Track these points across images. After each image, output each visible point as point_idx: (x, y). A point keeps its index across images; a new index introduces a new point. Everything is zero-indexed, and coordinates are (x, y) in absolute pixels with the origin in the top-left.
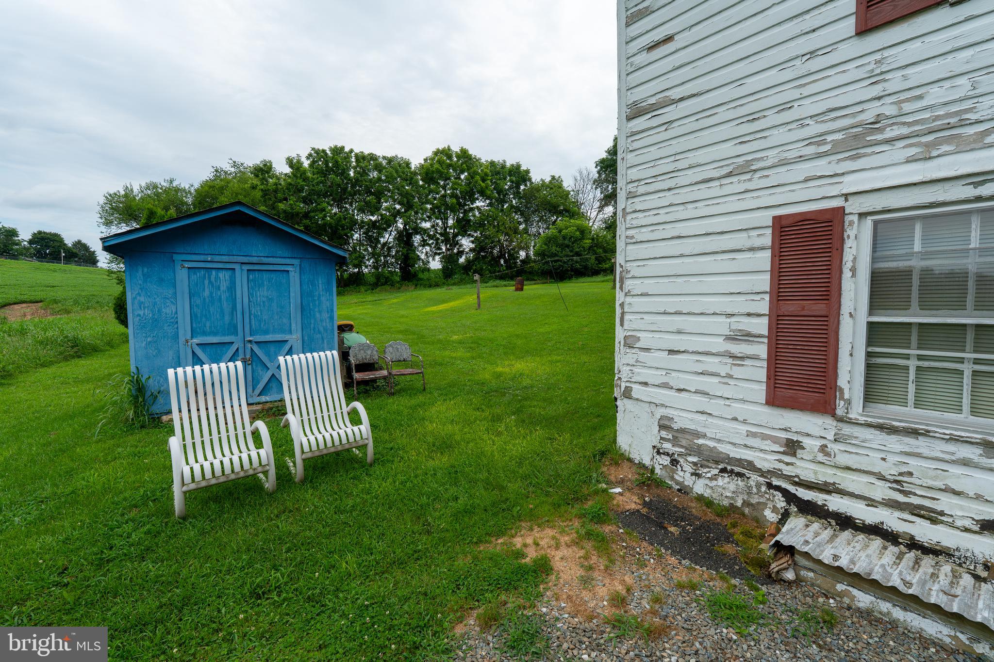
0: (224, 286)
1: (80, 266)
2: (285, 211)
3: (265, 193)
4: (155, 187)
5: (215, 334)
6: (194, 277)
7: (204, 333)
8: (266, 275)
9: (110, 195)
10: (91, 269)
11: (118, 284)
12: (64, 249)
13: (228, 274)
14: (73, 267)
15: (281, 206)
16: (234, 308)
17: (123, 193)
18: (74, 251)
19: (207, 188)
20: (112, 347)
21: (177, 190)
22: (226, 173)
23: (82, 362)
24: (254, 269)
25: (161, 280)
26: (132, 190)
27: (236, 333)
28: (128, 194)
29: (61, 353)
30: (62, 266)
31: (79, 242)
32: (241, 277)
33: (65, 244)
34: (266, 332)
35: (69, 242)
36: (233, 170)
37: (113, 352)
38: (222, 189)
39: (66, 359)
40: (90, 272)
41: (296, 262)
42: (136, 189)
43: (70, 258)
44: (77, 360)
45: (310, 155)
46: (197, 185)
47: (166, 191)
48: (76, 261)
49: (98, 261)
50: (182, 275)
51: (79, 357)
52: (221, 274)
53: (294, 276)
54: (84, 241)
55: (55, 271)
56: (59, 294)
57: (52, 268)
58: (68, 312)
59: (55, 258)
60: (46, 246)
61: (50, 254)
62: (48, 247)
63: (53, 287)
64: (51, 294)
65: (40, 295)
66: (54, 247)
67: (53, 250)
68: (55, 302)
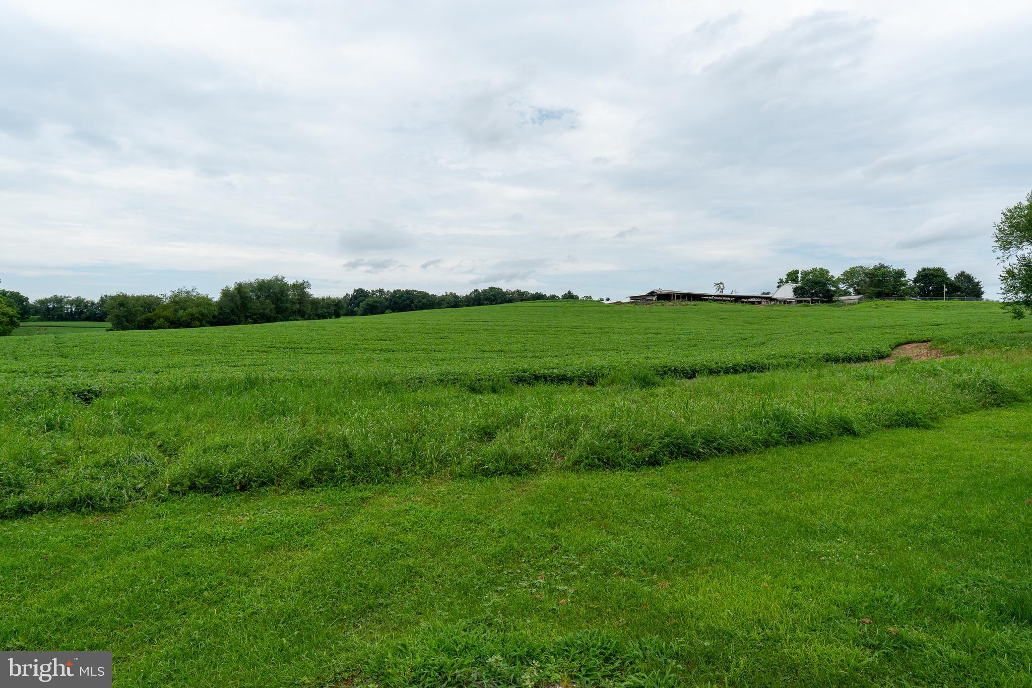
1: (962, 300)
10: (975, 302)
12: (947, 284)
14: (956, 302)
17: (1027, 203)
18: (957, 284)
23: (1003, 412)
29: (979, 401)
30: (944, 302)
31: (963, 274)
33: (948, 279)
35: (952, 275)
40: (975, 307)
43: (952, 292)
48: (958, 296)
49: (983, 293)
54: (967, 272)
55: (938, 308)
56: (946, 333)
57: (935, 305)
58: (960, 352)
59: (937, 294)
60: (929, 283)
61: (933, 290)
62: (930, 283)
63: (938, 325)
64: (937, 333)
65: (927, 335)
66: (936, 283)
67: (936, 286)
68: (944, 341)
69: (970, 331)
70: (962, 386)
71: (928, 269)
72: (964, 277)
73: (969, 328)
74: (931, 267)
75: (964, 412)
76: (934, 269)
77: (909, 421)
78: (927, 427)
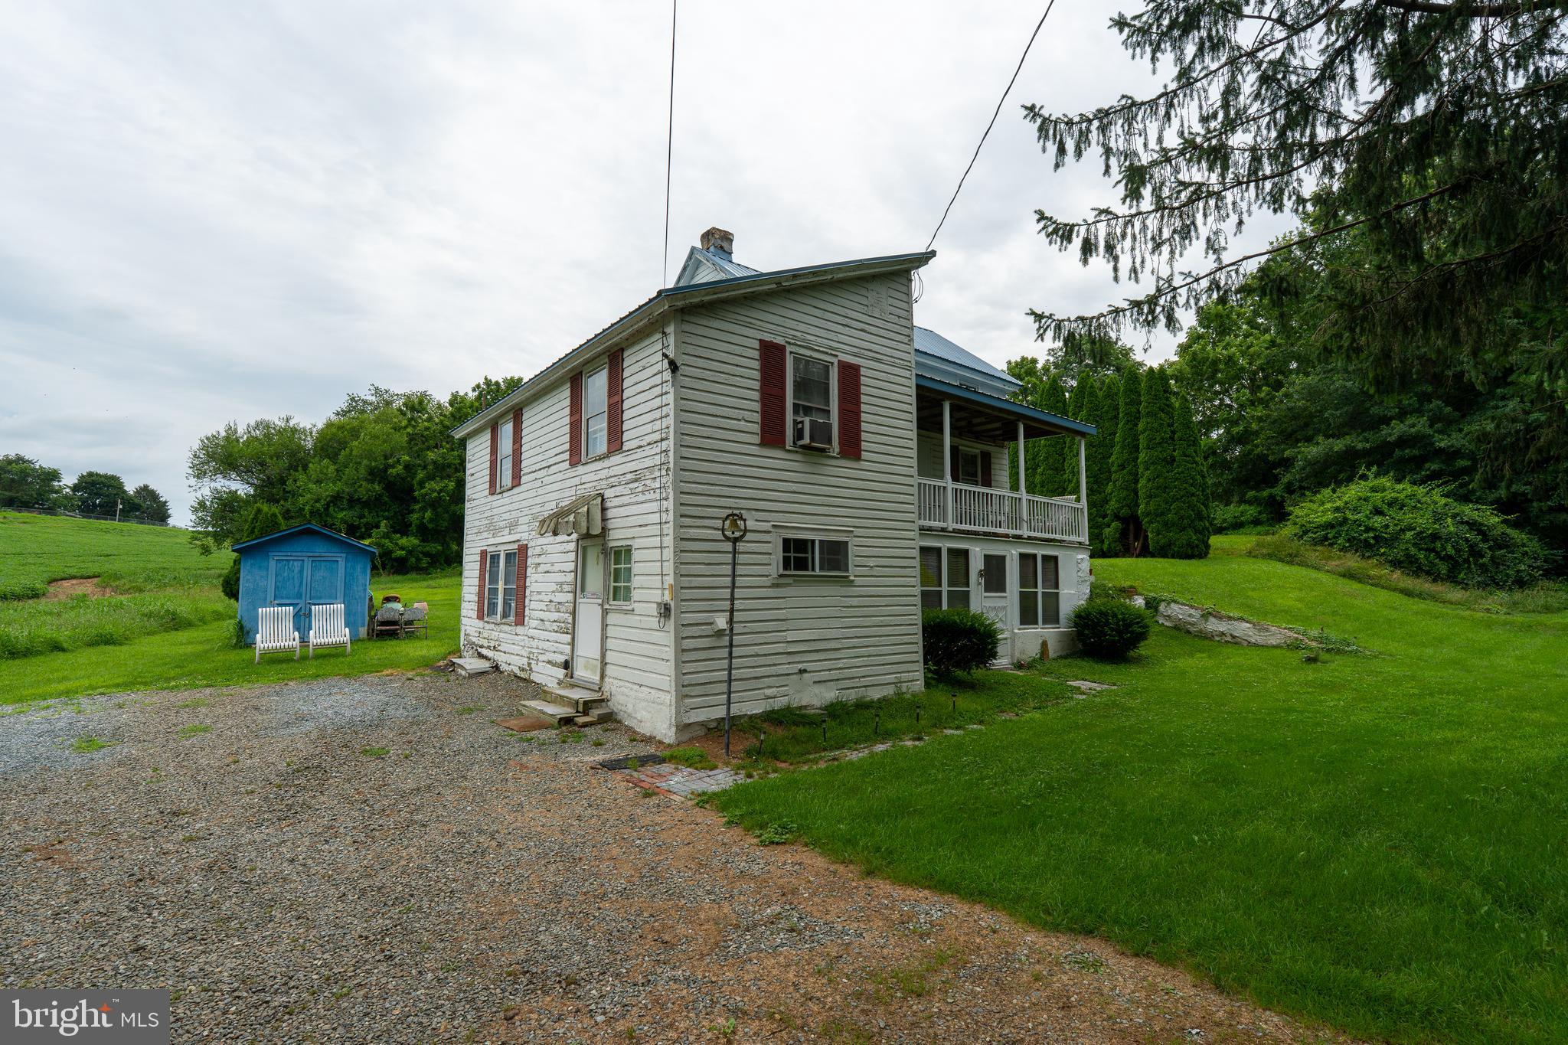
0: (297, 570)
1: (142, 523)
2: (435, 462)
3: (412, 438)
4: (267, 426)
5: (289, 598)
6: (279, 565)
7: (282, 598)
8: (323, 564)
9: (208, 439)
10: (158, 528)
11: (203, 554)
12: (122, 499)
13: (300, 563)
14: (133, 526)
15: (431, 455)
16: (301, 583)
17: (223, 434)
18: (137, 501)
19: (334, 430)
20: (205, 623)
21: (294, 430)
22: (365, 402)
23: (180, 633)
24: (316, 560)
25: (260, 567)
26: (236, 432)
27: (301, 598)
28: (231, 437)
29: (162, 626)
30: (116, 524)
31: (146, 488)
32: (307, 565)
33: (125, 492)
34: (320, 598)
35: (130, 487)
36: (374, 398)
37: (205, 627)
38: (355, 433)
39: (166, 631)
40: (158, 534)
41: (344, 555)
42: (240, 431)
43: (129, 512)
44: (174, 633)
45: (478, 386)
46: (320, 425)
47: (281, 432)
48: (136, 517)
49: (169, 516)
50: (272, 564)
51: (176, 629)
52: (295, 563)
53: (342, 564)
54: (152, 487)
55: (107, 532)
56: (117, 566)
57: (103, 526)
58: (141, 590)
59: (107, 511)
60: (96, 494)
61: (100, 505)
62: (99, 495)
63: (108, 556)
64: (107, 567)
65: (94, 569)
66: (108, 496)
67: (106, 499)
68: (117, 577)
69: (150, 566)
70: (149, 615)
71: (97, 474)
72: (147, 493)
73: (149, 561)
74: (102, 472)
75: (148, 634)
76: (106, 476)
77: (108, 640)
78: (121, 644)
